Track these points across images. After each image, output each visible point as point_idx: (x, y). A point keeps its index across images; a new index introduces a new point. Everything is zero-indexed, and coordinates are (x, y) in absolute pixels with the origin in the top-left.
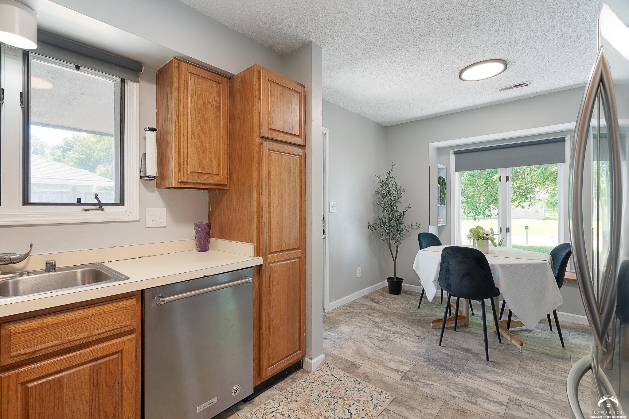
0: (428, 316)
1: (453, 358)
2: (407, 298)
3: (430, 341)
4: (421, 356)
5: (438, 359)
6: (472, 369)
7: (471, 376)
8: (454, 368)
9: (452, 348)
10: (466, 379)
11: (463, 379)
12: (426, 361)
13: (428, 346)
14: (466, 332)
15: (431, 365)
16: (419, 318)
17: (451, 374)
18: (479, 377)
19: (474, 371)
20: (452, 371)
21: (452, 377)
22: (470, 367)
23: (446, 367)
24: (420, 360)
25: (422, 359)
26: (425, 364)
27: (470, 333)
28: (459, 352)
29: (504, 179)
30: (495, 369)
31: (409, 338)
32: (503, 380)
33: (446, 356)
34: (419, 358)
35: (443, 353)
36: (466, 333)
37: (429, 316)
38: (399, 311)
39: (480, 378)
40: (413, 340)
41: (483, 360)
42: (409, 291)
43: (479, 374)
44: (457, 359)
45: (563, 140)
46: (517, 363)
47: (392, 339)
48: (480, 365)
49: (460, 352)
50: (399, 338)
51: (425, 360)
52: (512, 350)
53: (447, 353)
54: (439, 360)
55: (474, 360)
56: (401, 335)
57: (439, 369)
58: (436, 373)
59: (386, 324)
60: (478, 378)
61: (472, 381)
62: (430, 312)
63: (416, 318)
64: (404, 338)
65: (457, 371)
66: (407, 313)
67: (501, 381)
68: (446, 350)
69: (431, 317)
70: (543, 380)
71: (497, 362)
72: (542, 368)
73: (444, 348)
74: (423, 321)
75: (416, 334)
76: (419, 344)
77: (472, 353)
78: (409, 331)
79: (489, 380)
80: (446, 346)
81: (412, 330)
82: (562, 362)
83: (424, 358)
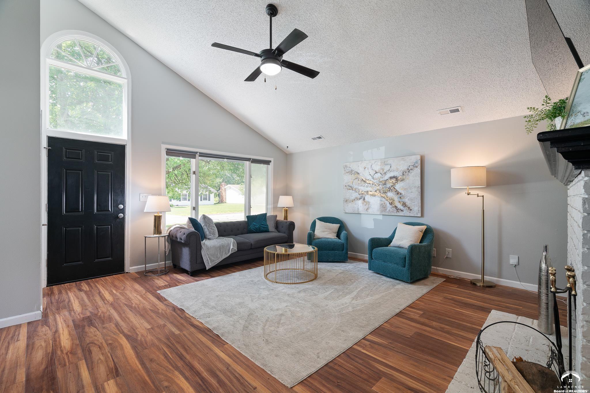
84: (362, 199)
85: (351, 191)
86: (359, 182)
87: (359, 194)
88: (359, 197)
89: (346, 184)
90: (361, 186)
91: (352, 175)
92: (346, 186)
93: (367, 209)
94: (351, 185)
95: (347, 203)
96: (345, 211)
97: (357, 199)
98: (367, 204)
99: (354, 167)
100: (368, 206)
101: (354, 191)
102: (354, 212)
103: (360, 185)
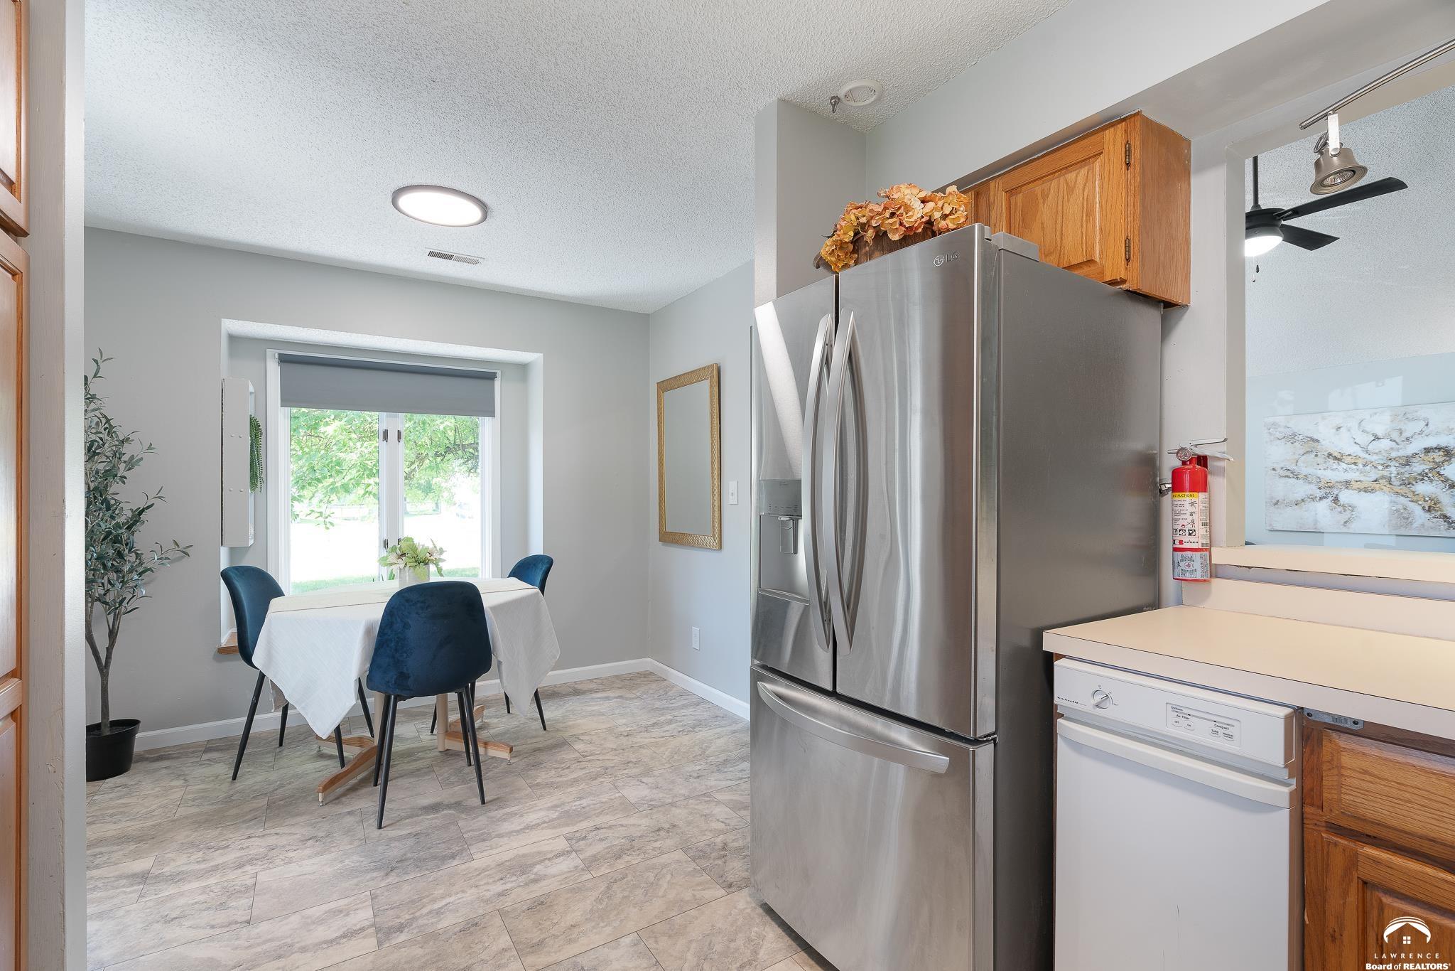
0: (281, 786)
1: (428, 835)
2: (165, 771)
3: (348, 832)
4: (368, 871)
5: (405, 855)
6: (478, 833)
7: (487, 843)
8: (449, 849)
9: (406, 819)
10: (485, 854)
11: (483, 857)
12: (387, 875)
13: (356, 843)
14: (397, 777)
15: (404, 874)
16: (263, 802)
17: (455, 862)
18: (500, 836)
19: (485, 833)
20: (453, 857)
21: (463, 867)
22: (470, 831)
23: (434, 857)
24: (373, 879)
25: (375, 874)
26: (392, 879)
27: (405, 775)
28: (428, 819)
29: (393, 436)
30: (507, 810)
31: (291, 854)
32: (532, 818)
33: (413, 840)
34: (368, 877)
35: (401, 838)
36: (399, 780)
37: (280, 784)
38: (182, 811)
39: (502, 837)
40: (308, 852)
41: (475, 808)
42: (150, 752)
43: (495, 833)
44: (436, 832)
45: (491, 377)
46: (521, 782)
47: (250, 882)
48: (480, 818)
49: (429, 817)
50: (264, 870)
51: (382, 874)
52: (496, 767)
53: (408, 832)
54: (409, 855)
55: (464, 816)
56: (266, 858)
57: (427, 869)
58: (430, 880)
59: (180, 862)
60: (501, 839)
61: (500, 849)
62: (274, 776)
63: (254, 805)
64: (278, 861)
65: (461, 852)
66: (212, 804)
67: (531, 822)
68: (398, 829)
69: (290, 784)
70: (571, 785)
71: (498, 798)
72: (553, 772)
73: (393, 828)
74: (282, 803)
75: (298, 836)
76: (331, 852)
77: (449, 806)
78: (272, 841)
79: (518, 832)
80: (391, 822)
81: (277, 834)
82: (564, 750)
83: (376, 869)
84: (1330, 499)
85: (1292, 481)
86: (1320, 460)
87: (1320, 488)
88: (1319, 493)
89: (1275, 466)
90: (1325, 469)
91: (1296, 444)
92: (1274, 469)
93: (1345, 522)
94: (1293, 467)
95: (1278, 508)
96: (1271, 525)
97: (1313, 499)
98: (1345, 510)
99: (1304, 426)
100: (1349, 516)
101: (1301, 481)
102: (1300, 527)
103: (1320, 467)
